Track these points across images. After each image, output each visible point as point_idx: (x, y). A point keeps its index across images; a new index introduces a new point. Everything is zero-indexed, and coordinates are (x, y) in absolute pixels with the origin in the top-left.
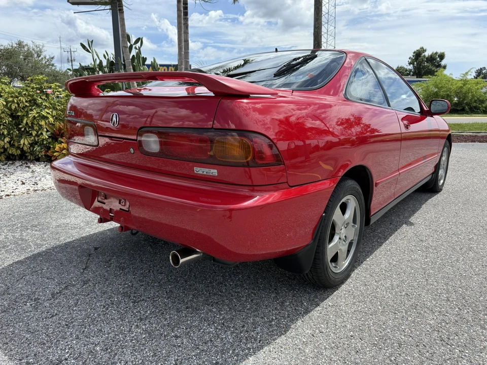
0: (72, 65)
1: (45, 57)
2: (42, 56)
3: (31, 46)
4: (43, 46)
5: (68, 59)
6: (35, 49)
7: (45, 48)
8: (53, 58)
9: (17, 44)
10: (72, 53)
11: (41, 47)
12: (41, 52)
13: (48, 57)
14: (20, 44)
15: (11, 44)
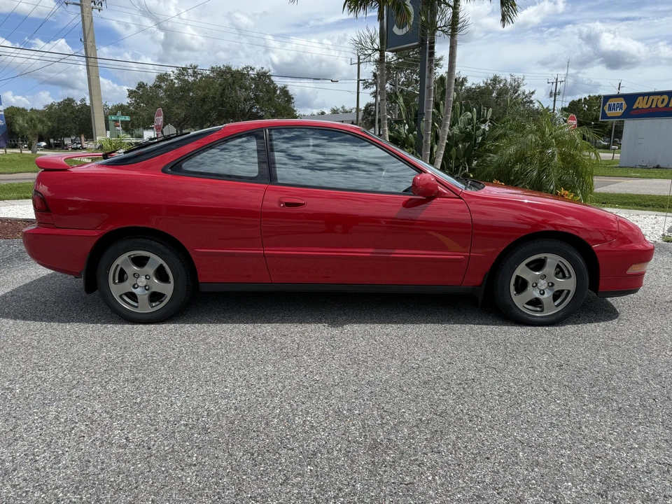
0: (555, 101)
1: (524, 93)
2: (519, 92)
3: (509, 80)
4: (523, 80)
5: (551, 93)
6: (514, 84)
7: (524, 82)
8: (533, 93)
9: (491, 80)
10: (559, 83)
11: (520, 80)
12: (518, 87)
13: (526, 93)
14: (495, 80)
15: (486, 81)
